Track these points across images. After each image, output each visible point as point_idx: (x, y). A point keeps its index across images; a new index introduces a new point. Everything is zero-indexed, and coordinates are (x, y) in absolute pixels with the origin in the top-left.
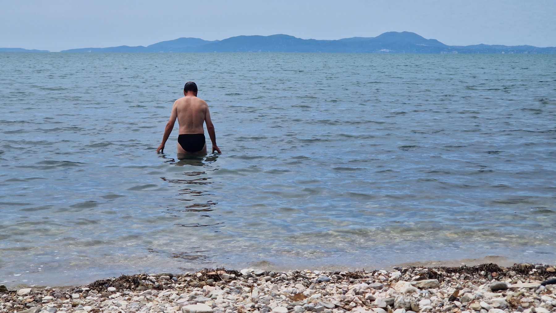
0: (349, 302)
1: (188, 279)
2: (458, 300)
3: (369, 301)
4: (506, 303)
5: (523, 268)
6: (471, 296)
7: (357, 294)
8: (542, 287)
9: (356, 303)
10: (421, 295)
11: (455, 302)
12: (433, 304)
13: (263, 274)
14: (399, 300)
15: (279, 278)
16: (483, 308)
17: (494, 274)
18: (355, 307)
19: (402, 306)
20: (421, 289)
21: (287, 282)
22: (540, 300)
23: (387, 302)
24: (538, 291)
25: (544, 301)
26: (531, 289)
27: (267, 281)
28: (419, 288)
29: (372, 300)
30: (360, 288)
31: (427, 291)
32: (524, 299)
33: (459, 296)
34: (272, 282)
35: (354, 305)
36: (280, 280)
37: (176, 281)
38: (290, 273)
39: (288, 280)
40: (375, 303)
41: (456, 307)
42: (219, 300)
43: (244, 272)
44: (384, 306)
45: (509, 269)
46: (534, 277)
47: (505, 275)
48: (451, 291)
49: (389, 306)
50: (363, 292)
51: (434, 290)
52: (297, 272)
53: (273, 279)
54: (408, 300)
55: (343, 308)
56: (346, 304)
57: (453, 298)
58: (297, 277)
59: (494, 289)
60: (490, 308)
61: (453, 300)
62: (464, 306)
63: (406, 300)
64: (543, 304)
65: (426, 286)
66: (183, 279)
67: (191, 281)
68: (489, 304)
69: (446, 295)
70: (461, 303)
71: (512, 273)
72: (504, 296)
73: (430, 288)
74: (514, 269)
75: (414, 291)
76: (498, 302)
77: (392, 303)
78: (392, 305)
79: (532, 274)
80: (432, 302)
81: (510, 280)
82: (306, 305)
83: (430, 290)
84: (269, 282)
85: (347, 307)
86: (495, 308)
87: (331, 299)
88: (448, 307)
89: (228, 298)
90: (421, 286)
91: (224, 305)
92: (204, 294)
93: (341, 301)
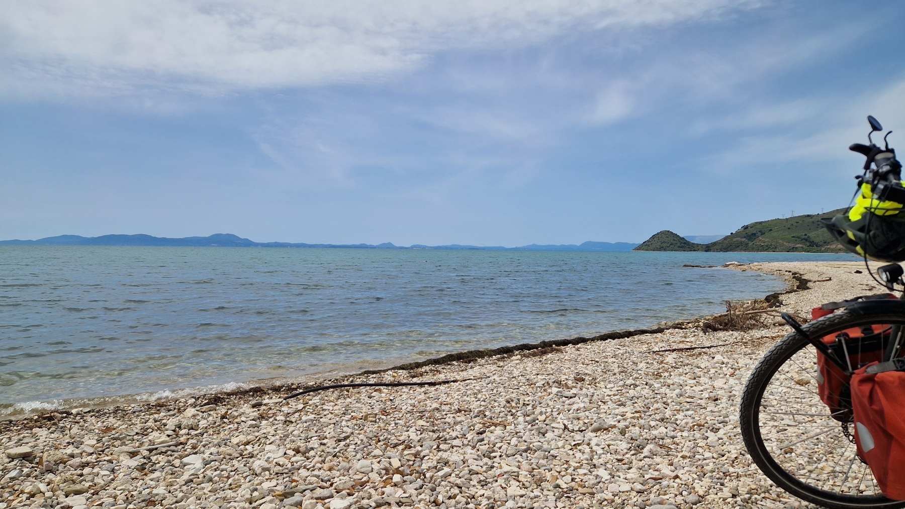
0: (147, 429)
1: (25, 422)
2: (227, 418)
3: (163, 426)
4: (258, 416)
5: (277, 388)
6: (236, 414)
7: (156, 421)
8: (284, 401)
9: (153, 429)
10: (202, 417)
11: (224, 420)
12: (209, 423)
13: (89, 412)
14: (184, 423)
15: (102, 413)
16: (243, 421)
17: (258, 393)
18: (152, 432)
19: (186, 427)
20: (203, 412)
21: (108, 415)
22: (280, 411)
23: (175, 425)
24: (281, 404)
25: (283, 411)
26: (277, 403)
27: (91, 417)
28: (202, 412)
29: (165, 425)
30: (159, 417)
31: (207, 413)
32: (270, 412)
33: (228, 415)
34: (96, 417)
35: (151, 430)
36: (103, 414)
37: (15, 425)
38: (112, 408)
39: (109, 414)
40: (167, 427)
41: (225, 423)
42: (42, 439)
43: (74, 411)
44: (174, 429)
45: (268, 389)
46: (283, 393)
47: (265, 393)
48: (223, 411)
49: (177, 428)
50: (161, 420)
51: (211, 413)
52: (118, 407)
53: (97, 414)
54: (191, 423)
55: (142, 434)
56: (145, 431)
57: (223, 417)
58: (117, 411)
59: (254, 406)
60: (247, 421)
61: (223, 419)
62: (230, 422)
63: (189, 423)
64: (282, 413)
65: (207, 410)
66: (21, 423)
67: (27, 423)
68: (247, 418)
69: (219, 415)
70: (228, 420)
71: (270, 392)
72: (259, 410)
73: (209, 411)
74: (271, 389)
75: (198, 415)
76: (253, 415)
77: (179, 426)
78: (180, 428)
79: (283, 391)
80: (208, 421)
81: (268, 396)
82: (112, 436)
83: (209, 412)
84: (93, 417)
85: (145, 433)
86: (251, 420)
87: (134, 428)
88: (219, 423)
89: (50, 437)
90: (203, 411)
91: (45, 444)
92: (31, 436)
93: (141, 429)
